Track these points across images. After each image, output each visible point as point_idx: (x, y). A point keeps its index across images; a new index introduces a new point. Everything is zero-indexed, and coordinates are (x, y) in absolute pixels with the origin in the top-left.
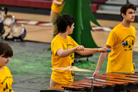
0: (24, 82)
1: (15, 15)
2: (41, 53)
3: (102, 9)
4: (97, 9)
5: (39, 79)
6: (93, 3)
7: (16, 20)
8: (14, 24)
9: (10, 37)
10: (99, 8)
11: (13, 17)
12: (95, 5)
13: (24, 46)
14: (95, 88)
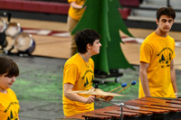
0: (32, 109)
1: (20, 23)
2: (54, 72)
3: (134, 15)
4: (129, 14)
5: (52, 107)
6: (123, 6)
7: (22, 29)
8: (19, 34)
9: (14, 51)
10: (132, 12)
11: (19, 25)
12: (125, 9)
13: (32, 62)
14: (126, 117)
